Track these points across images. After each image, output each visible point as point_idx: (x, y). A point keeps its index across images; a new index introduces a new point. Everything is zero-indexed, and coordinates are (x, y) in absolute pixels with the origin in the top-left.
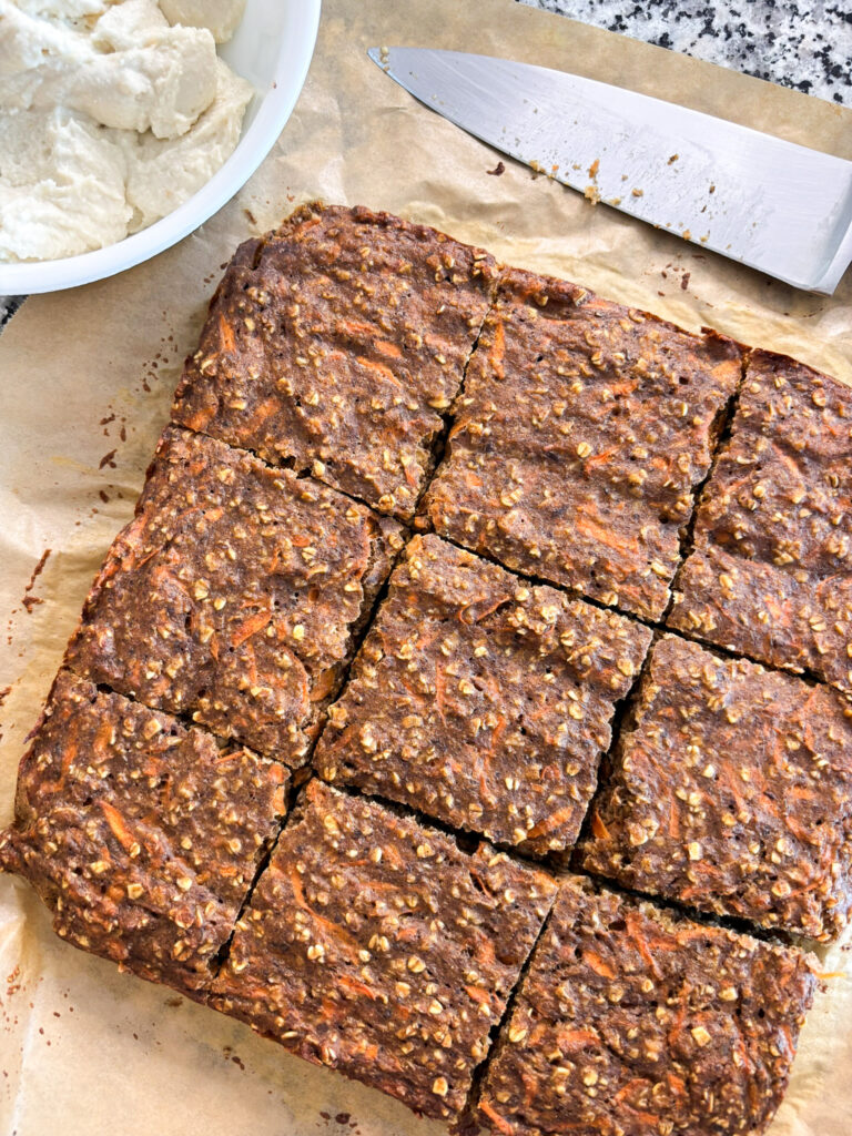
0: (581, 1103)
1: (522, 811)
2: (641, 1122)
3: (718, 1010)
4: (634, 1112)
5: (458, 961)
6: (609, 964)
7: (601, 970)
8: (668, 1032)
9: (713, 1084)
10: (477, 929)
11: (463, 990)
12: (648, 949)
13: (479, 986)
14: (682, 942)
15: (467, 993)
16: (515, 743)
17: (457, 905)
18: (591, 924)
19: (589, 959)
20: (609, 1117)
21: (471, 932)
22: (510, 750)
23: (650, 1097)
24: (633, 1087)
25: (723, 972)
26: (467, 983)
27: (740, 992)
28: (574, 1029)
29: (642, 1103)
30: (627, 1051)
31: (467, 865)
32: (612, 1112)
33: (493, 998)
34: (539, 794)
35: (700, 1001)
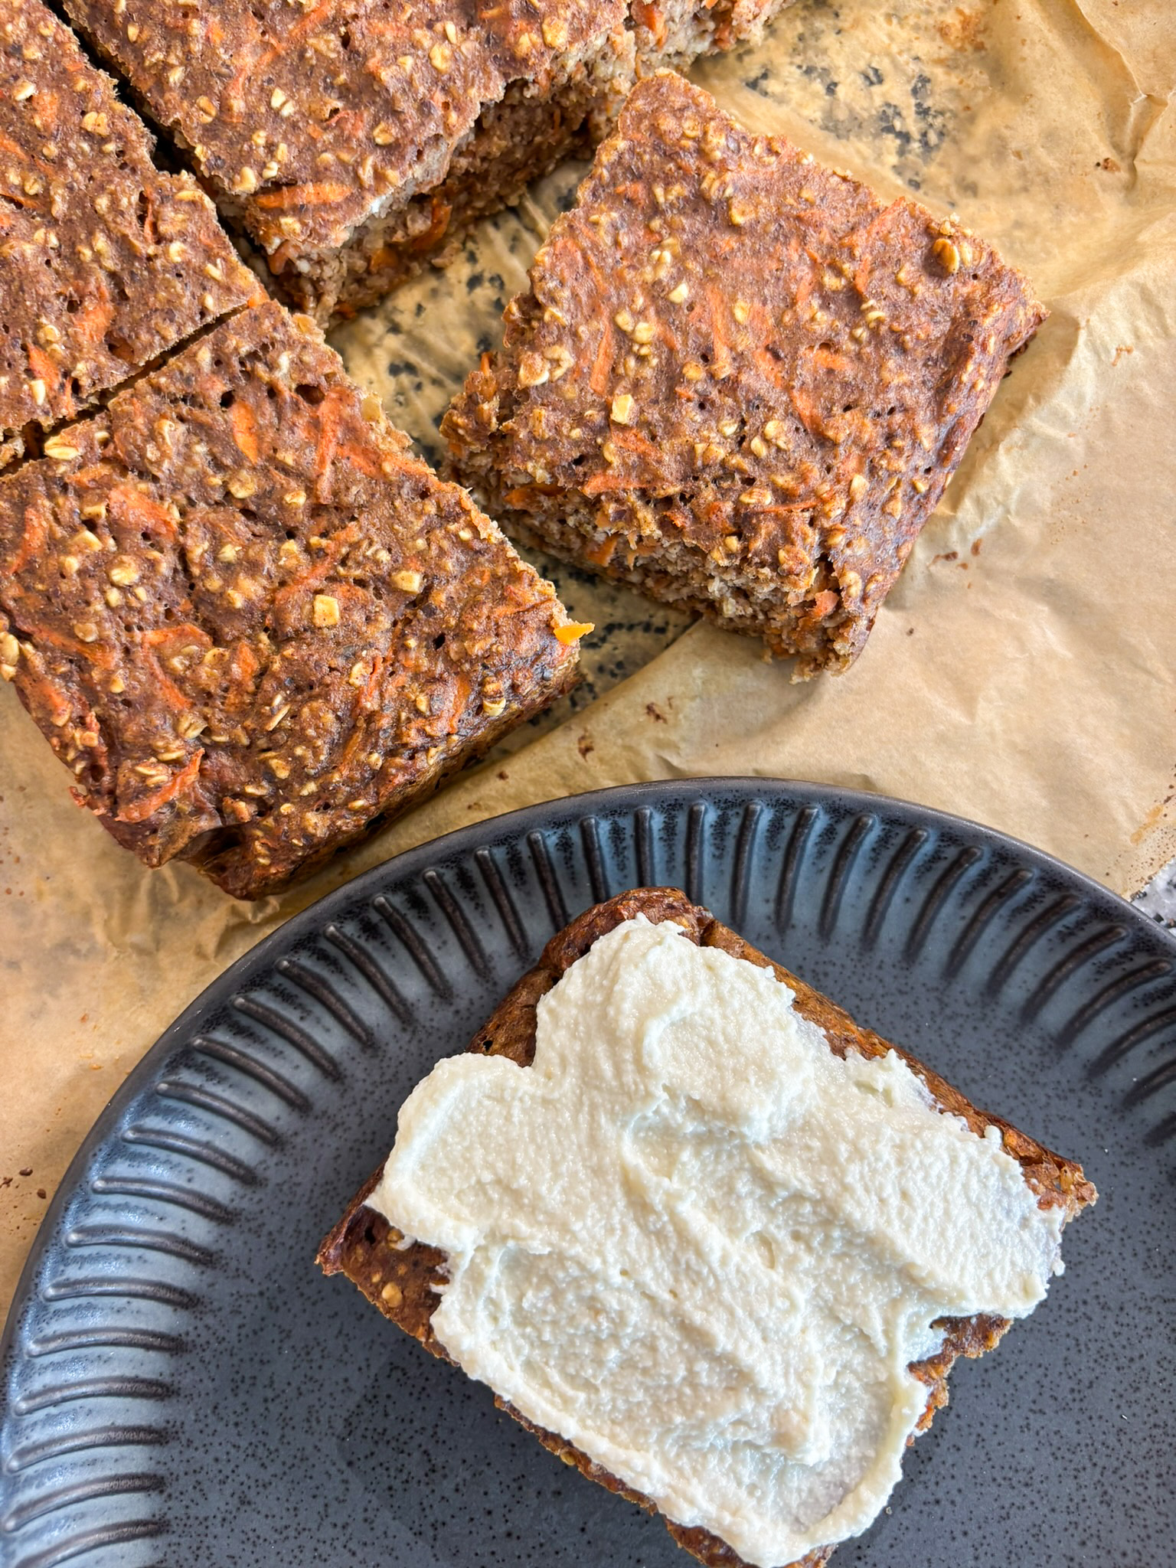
0: (88, 603)
1: (271, 148)
2: (160, 694)
3: (378, 596)
4: (158, 671)
5: (42, 302)
6: (260, 438)
7: (243, 440)
8: (283, 584)
9: (299, 690)
10: (102, 275)
11: (24, 348)
12: (331, 451)
13: (52, 356)
14: (387, 467)
15: (28, 357)
16: (322, 47)
17: (93, 221)
18: (272, 367)
19: (235, 414)
20: (117, 656)
21: (90, 272)
22: (309, 54)
23: (195, 662)
24: (182, 634)
25: (421, 543)
26: (36, 342)
27: (428, 590)
28: (149, 495)
29: (177, 663)
30: (205, 573)
31: (145, 178)
32: (127, 651)
33: (62, 386)
34: (313, 140)
35: (359, 564)
